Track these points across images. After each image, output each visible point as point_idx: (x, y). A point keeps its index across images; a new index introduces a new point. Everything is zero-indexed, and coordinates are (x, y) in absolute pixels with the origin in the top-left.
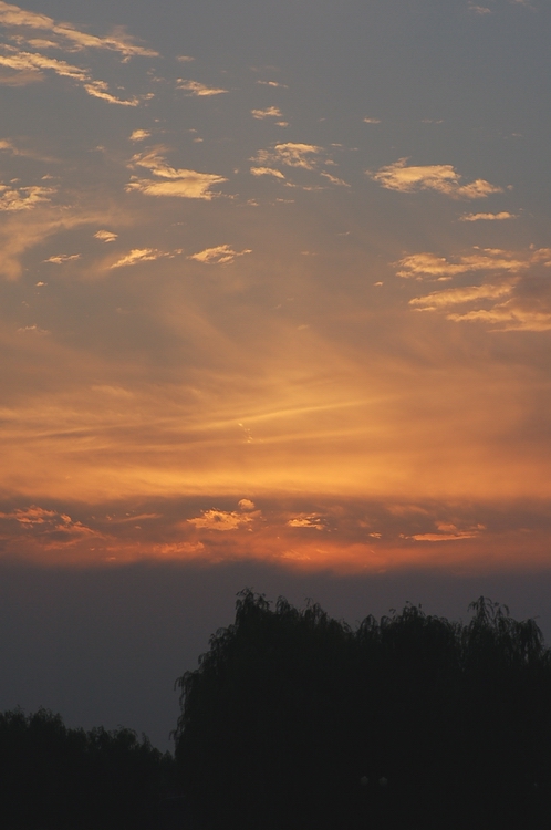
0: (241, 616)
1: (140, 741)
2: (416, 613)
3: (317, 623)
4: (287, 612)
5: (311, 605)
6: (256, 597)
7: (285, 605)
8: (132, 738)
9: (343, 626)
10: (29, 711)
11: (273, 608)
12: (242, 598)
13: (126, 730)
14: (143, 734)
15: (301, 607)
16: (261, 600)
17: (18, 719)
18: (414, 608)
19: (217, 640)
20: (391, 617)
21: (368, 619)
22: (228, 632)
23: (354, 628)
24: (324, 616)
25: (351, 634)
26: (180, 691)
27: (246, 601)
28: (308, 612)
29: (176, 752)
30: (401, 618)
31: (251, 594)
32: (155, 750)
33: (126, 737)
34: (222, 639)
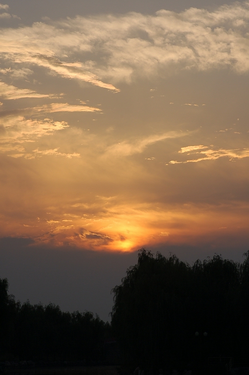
0: (140, 260)
1: (95, 317)
2: (219, 258)
3: (174, 263)
4: (161, 259)
5: (172, 255)
6: (147, 252)
7: (160, 256)
8: (91, 316)
9: (186, 264)
10: (45, 305)
11: (155, 257)
12: (141, 253)
13: (88, 312)
14: (96, 314)
15: (167, 256)
16: (149, 253)
17: (40, 308)
18: (218, 256)
19: (130, 271)
20: (208, 260)
21: (198, 261)
22: (135, 268)
23: (191, 265)
24: (177, 260)
25: (190, 268)
26: (113, 294)
27: (143, 253)
28: (171, 258)
29: (111, 322)
30: (212, 260)
31: (145, 251)
32: (102, 321)
33: (88, 316)
34: (132, 271)
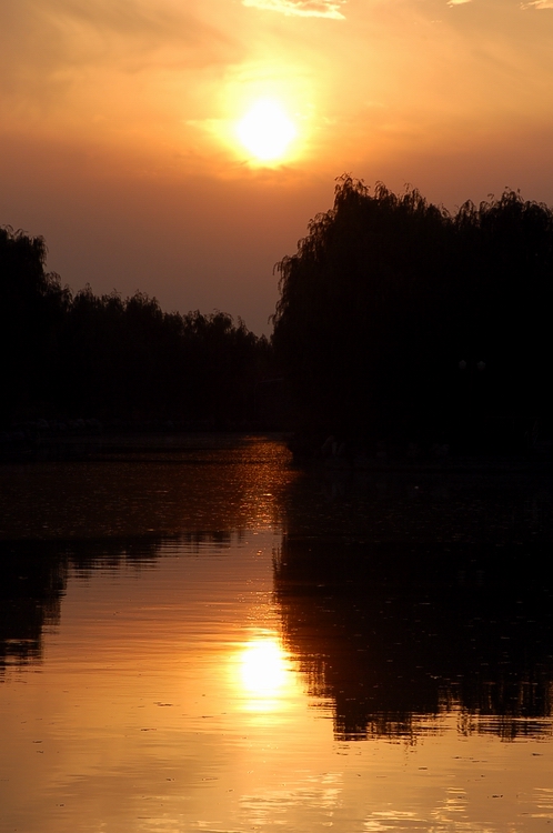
0: (340, 201)
1: (236, 325)
2: (515, 198)
3: (415, 208)
4: (386, 200)
5: (411, 190)
6: (355, 182)
7: (383, 191)
8: (228, 322)
9: (442, 211)
11: (372, 194)
12: (341, 183)
13: (221, 314)
14: (239, 318)
15: (400, 193)
16: (360, 184)
17: (114, 302)
18: (513, 193)
19: (315, 225)
20: (490, 202)
21: (467, 204)
22: (327, 218)
23: (453, 213)
24: (421, 203)
25: (449, 220)
26: (279, 275)
27: (345, 185)
28: (407, 197)
29: (272, 337)
30: (500, 203)
31: (349, 179)
32: (251, 334)
33: (222, 321)
34: (321, 224)
